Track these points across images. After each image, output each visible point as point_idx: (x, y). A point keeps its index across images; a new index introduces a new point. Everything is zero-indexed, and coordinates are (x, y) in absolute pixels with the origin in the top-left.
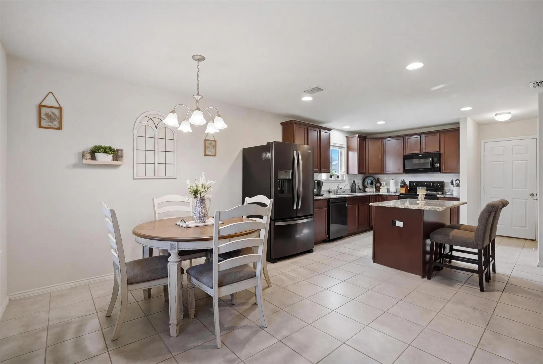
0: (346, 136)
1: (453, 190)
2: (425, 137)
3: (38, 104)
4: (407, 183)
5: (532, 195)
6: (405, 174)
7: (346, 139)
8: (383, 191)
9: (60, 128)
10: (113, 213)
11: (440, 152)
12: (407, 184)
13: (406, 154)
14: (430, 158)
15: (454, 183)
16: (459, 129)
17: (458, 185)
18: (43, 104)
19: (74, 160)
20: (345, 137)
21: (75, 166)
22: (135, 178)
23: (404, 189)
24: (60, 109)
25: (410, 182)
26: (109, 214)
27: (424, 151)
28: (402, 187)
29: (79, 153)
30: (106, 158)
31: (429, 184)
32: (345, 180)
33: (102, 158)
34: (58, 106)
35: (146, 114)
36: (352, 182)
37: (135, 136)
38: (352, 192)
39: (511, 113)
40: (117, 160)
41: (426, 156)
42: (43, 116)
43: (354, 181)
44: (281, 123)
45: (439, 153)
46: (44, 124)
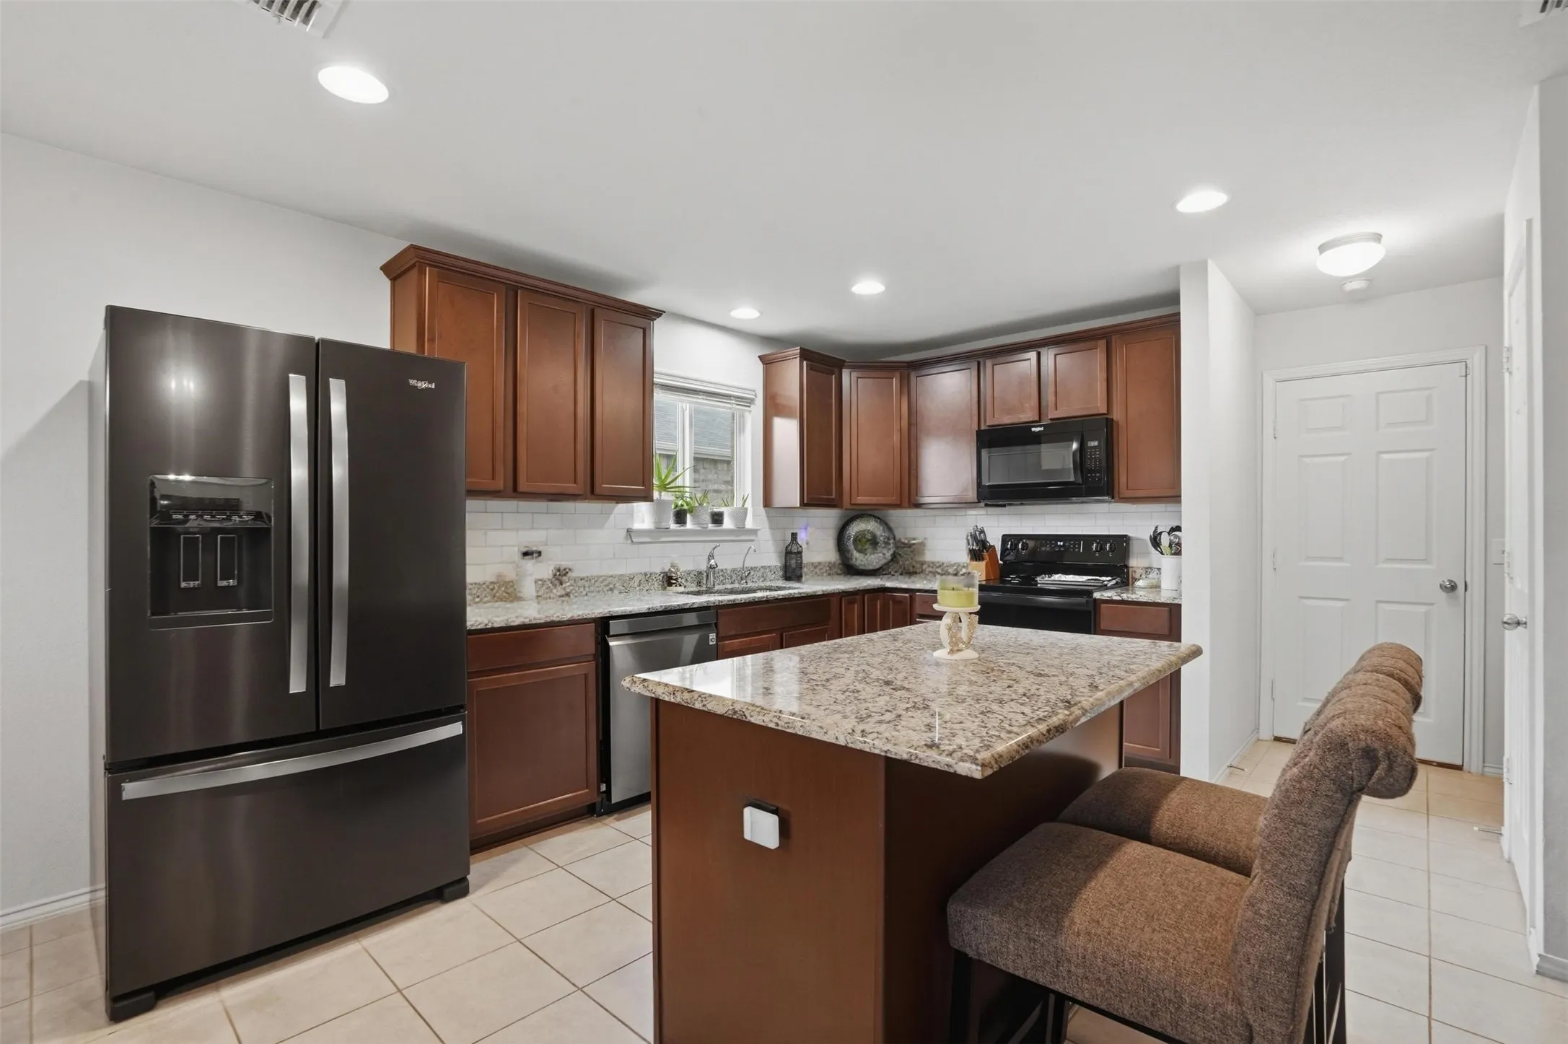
0: (761, 355)
1: (1159, 569)
2: (1056, 355)
4: (995, 540)
5: (1452, 588)
6: (987, 505)
7: (760, 366)
11: (1108, 416)
12: (993, 547)
13: (989, 426)
14: (1072, 441)
15: (1165, 540)
16: (1179, 321)
17: (1176, 550)
20: (758, 359)
23: (982, 564)
25: (1005, 538)
27: (1053, 414)
28: (975, 555)
31: (1074, 546)
32: (754, 532)
36: (789, 538)
38: (787, 578)
39: (1383, 240)
41: (1060, 430)
43: (794, 536)
45: (1107, 419)
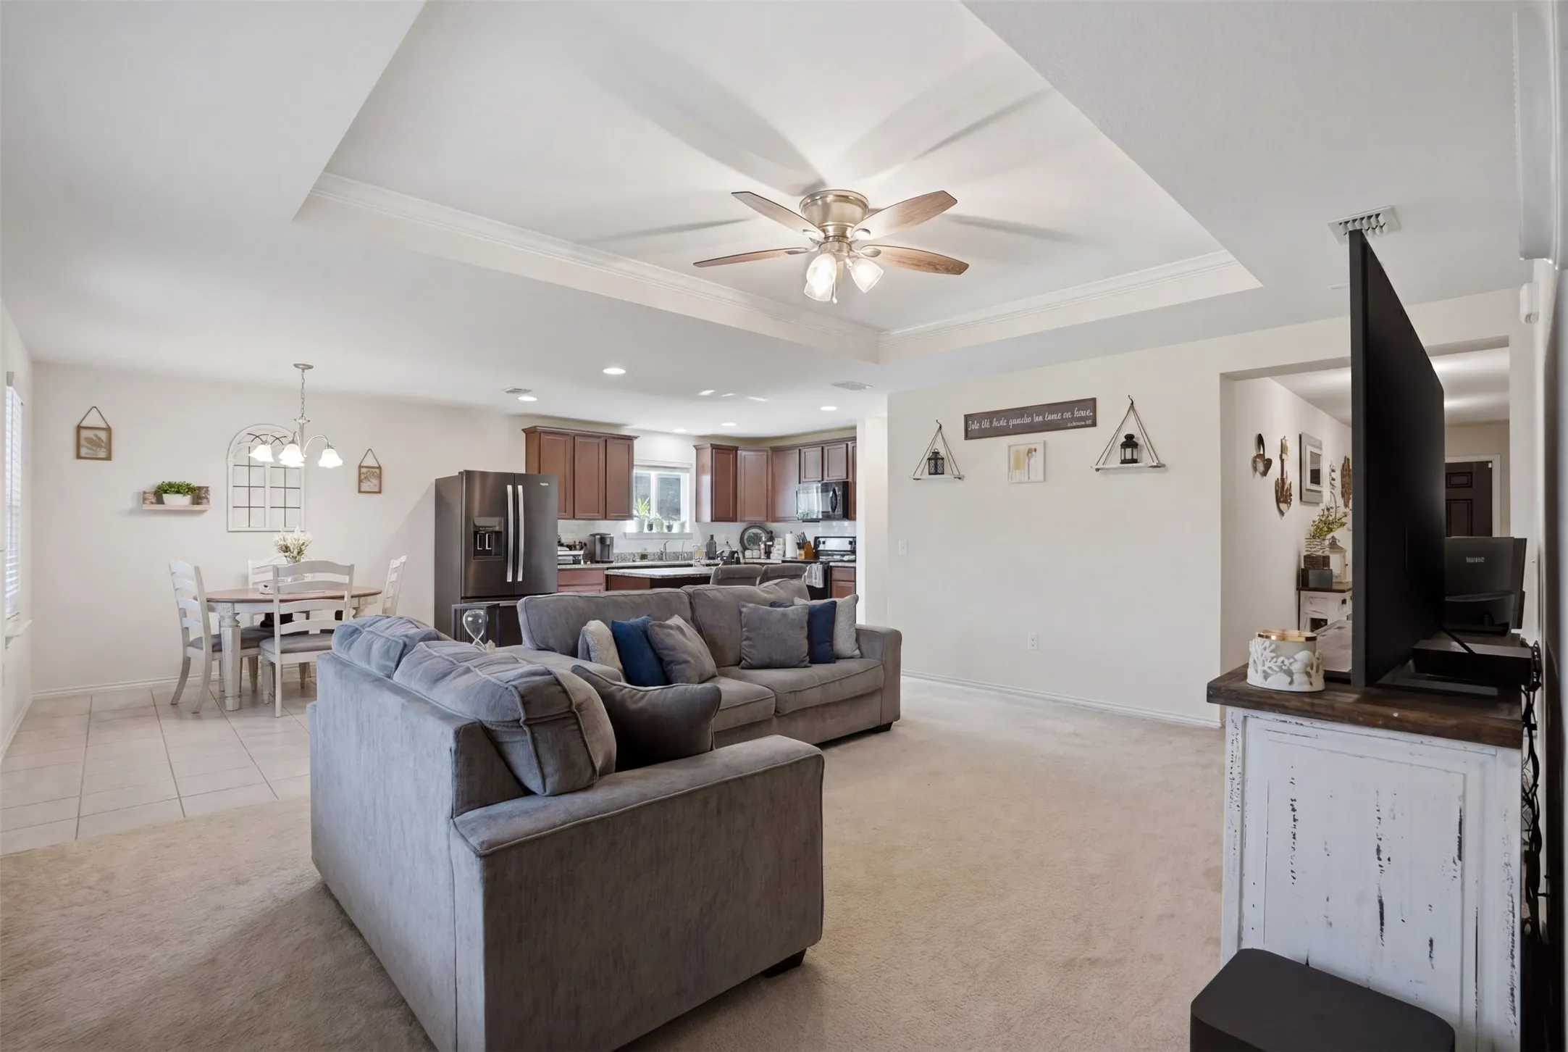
0: (694, 446)
3: (76, 423)
4: (811, 540)
7: (694, 451)
8: (776, 558)
9: (109, 458)
10: (197, 569)
12: (809, 542)
18: (84, 424)
19: (129, 502)
20: (693, 448)
21: (132, 512)
22: (229, 530)
24: (108, 430)
25: (816, 538)
26: (192, 572)
27: (827, 478)
28: (800, 546)
29: (139, 493)
30: (183, 501)
32: (690, 534)
33: (172, 500)
34: (104, 425)
35: (249, 430)
36: (709, 538)
37: (231, 465)
38: (708, 557)
40: (198, 504)
42: (83, 442)
43: (712, 536)
44: (523, 430)
46: (84, 452)
